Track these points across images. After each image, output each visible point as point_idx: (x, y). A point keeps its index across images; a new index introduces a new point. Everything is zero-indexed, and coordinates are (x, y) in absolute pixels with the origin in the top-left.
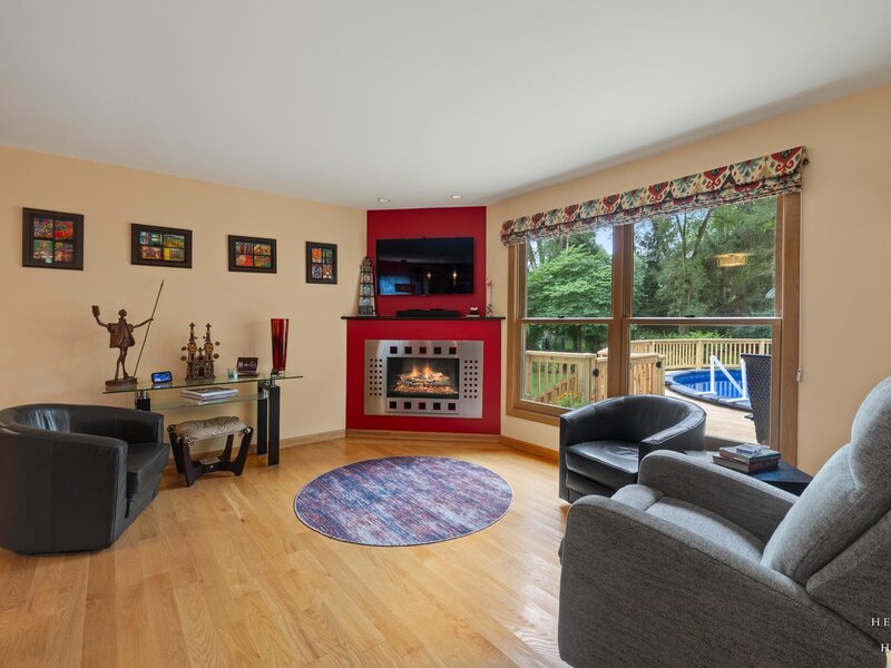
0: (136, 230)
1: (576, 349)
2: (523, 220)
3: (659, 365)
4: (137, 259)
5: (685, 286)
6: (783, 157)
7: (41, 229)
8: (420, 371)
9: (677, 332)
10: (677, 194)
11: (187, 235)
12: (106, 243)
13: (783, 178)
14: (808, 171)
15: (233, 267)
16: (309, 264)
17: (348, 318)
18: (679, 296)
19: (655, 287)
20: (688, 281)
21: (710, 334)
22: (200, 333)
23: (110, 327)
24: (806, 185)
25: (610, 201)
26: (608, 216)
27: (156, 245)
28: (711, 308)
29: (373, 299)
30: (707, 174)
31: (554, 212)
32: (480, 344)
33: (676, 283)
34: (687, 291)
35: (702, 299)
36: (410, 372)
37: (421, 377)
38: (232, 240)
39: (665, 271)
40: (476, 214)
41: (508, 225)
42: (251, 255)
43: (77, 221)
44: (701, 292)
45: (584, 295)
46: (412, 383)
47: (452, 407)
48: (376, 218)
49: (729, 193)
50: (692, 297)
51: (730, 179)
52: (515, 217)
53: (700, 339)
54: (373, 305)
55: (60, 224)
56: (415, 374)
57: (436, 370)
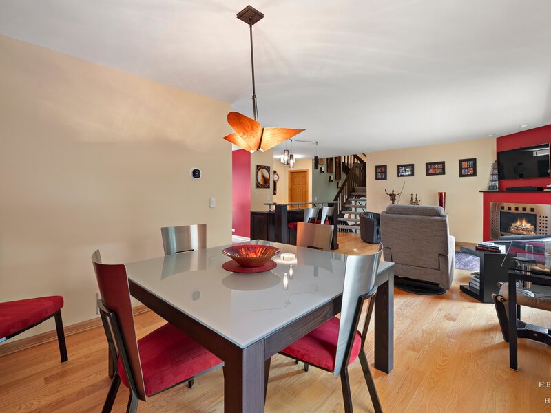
0: (399, 166)
4: (399, 175)
7: (379, 170)
8: (521, 222)
11: (413, 165)
12: (392, 172)
15: (428, 174)
16: (461, 169)
17: (484, 192)
23: (390, 195)
29: (497, 182)
36: (516, 222)
37: (521, 225)
38: (428, 164)
42: (435, 168)
43: (385, 167)
46: (517, 228)
48: (501, 140)
54: (497, 185)
55: (382, 168)
56: (518, 223)
57: (528, 222)
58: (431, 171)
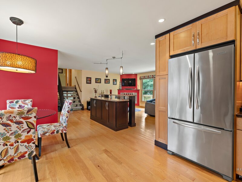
0: (96, 79)
1: (150, 94)
2: (142, 77)
4: (96, 82)
7: (88, 79)
11: (101, 79)
12: (93, 81)
16: (113, 82)
17: (118, 90)
25: (152, 76)
27: (98, 81)
29: (121, 87)
31: (146, 76)
32: (137, 93)
38: (105, 80)
40: (136, 75)
41: (140, 77)
43: (91, 78)
48: (121, 75)
58: (106, 82)
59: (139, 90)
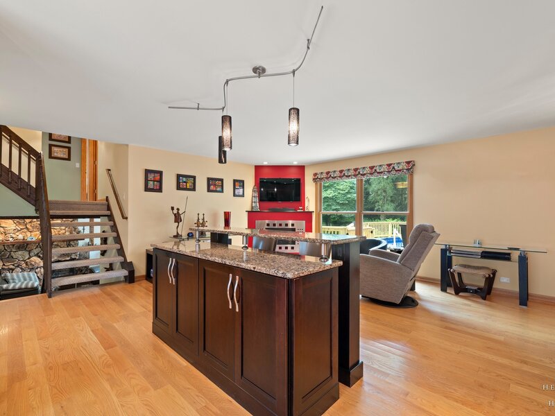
0: (179, 176)
2: (322, 173)
3: (372, 232)
4: (179, 188)
5: (384, 194)
6: (408, 163)
7: (151, 176)
9: (380, 219)
10: (378, 171)
11: (194, 177)
12: (169, 182)
13: (408, 169)
14: (415, 167)
15: (209, 190)
16: (235, 189)
17: (248, 212)
18: (381, 199)
19: (368, 194)
20: (385, 191)
21: (396, 220)
22: (201, 217)
23: (175, 215)
24: (415, 172)
25: (356, 170)
26: (355, 176)
27: (185, 182)
28: (397, 206)
29: (258, 203)
30: (388, 165)
31: (335, 171)
32: (304, 222)
33: (379, 192)
34: (384, 197)
35: (392, 201)
38: (209, 179)
39: (373, 186)
40: (301, 168)
41: (315, 174)
42: (215, 185)
43: (161, 173)
44: (391, 197)
45: (332, 198)
47: (293, 248)
48: (258, 168)
49: (393, 172)
50: (387, 200)
51: (394, 168)
52: (318, 172)
53: (390, 222)
54: (258, 206)
55: (156, 175)
58: (212, 187)
59: (311, 212)
